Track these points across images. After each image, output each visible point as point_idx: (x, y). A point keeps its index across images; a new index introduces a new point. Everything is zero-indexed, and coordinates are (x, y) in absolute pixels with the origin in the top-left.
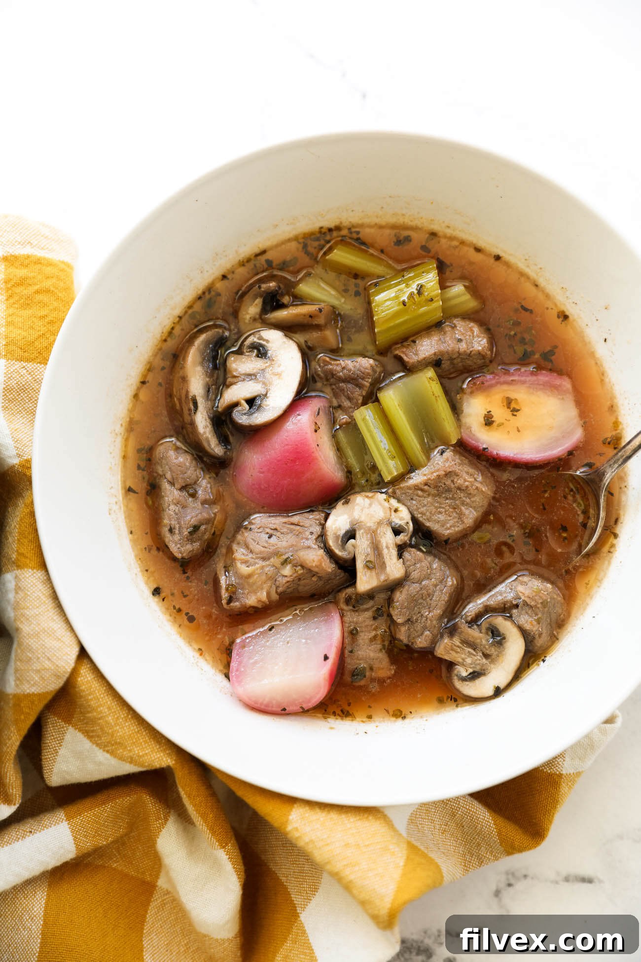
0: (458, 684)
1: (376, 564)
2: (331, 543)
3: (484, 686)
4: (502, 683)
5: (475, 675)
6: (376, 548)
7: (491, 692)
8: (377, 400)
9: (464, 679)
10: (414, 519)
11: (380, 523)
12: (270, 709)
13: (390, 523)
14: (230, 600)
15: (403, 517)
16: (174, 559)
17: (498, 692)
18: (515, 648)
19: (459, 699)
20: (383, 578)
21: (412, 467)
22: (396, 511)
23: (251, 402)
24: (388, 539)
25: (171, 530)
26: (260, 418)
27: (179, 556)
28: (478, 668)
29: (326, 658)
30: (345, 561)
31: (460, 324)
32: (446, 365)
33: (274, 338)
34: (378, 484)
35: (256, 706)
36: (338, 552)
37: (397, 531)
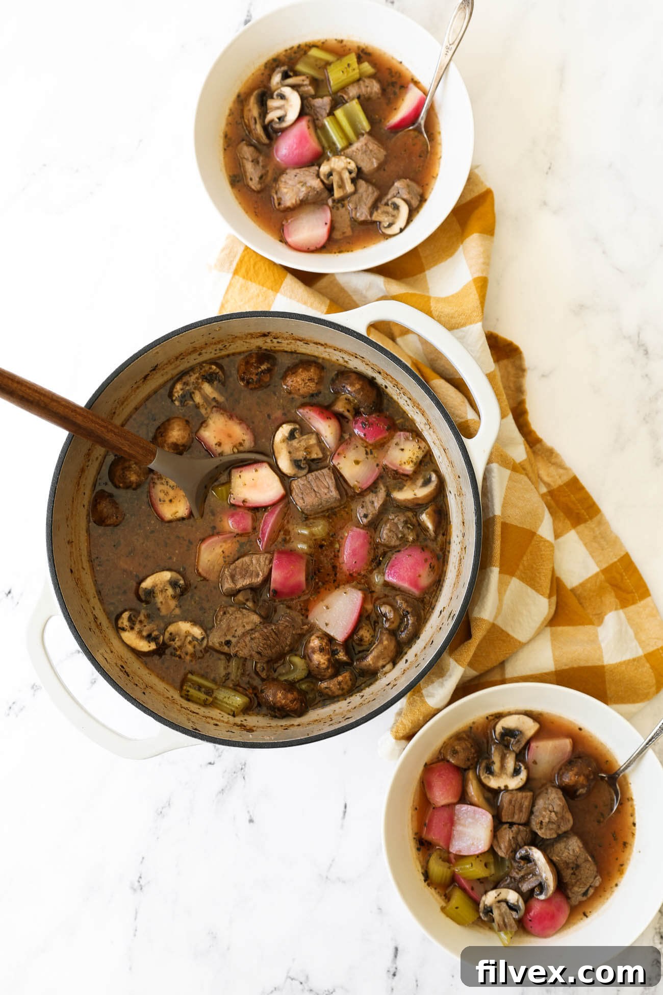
0: (384, 230)
1: (342, 186)
2: (322, 177)
3: (395, 229)
4: (402, 226)
5: (390, 225)
6: (341, 179)
7: (398, 231)
8: (334, 115)
9: (385, 228)
10: (357, 167)
11: (343, 169)
12: (302, 249)
13: (347, 169)
14: (279, 204)
15: (352, 166)
16: (253, 191)
17: (401, 230)
18: (404, 210)
19: (387, 237)
20: (345, 192)
21: (350, 144)
22: (349, 163)
23: (279, 119)
24: (346, 176)
25: (251, 179)
26: (284, 125)
27: (255, 189)
28: (391, 222)
29: (326, 224)
30: (329, 185)
31: (367, 81)
32: (362, 98)
33: (287, 91)
34: (337, 153)
35: (296, 247)
36: (326, 181)
37: (350, 172)
